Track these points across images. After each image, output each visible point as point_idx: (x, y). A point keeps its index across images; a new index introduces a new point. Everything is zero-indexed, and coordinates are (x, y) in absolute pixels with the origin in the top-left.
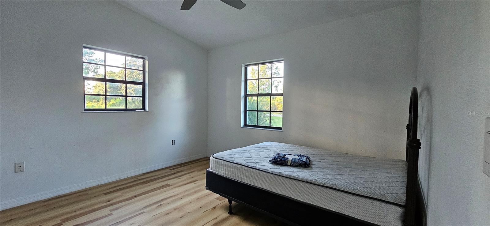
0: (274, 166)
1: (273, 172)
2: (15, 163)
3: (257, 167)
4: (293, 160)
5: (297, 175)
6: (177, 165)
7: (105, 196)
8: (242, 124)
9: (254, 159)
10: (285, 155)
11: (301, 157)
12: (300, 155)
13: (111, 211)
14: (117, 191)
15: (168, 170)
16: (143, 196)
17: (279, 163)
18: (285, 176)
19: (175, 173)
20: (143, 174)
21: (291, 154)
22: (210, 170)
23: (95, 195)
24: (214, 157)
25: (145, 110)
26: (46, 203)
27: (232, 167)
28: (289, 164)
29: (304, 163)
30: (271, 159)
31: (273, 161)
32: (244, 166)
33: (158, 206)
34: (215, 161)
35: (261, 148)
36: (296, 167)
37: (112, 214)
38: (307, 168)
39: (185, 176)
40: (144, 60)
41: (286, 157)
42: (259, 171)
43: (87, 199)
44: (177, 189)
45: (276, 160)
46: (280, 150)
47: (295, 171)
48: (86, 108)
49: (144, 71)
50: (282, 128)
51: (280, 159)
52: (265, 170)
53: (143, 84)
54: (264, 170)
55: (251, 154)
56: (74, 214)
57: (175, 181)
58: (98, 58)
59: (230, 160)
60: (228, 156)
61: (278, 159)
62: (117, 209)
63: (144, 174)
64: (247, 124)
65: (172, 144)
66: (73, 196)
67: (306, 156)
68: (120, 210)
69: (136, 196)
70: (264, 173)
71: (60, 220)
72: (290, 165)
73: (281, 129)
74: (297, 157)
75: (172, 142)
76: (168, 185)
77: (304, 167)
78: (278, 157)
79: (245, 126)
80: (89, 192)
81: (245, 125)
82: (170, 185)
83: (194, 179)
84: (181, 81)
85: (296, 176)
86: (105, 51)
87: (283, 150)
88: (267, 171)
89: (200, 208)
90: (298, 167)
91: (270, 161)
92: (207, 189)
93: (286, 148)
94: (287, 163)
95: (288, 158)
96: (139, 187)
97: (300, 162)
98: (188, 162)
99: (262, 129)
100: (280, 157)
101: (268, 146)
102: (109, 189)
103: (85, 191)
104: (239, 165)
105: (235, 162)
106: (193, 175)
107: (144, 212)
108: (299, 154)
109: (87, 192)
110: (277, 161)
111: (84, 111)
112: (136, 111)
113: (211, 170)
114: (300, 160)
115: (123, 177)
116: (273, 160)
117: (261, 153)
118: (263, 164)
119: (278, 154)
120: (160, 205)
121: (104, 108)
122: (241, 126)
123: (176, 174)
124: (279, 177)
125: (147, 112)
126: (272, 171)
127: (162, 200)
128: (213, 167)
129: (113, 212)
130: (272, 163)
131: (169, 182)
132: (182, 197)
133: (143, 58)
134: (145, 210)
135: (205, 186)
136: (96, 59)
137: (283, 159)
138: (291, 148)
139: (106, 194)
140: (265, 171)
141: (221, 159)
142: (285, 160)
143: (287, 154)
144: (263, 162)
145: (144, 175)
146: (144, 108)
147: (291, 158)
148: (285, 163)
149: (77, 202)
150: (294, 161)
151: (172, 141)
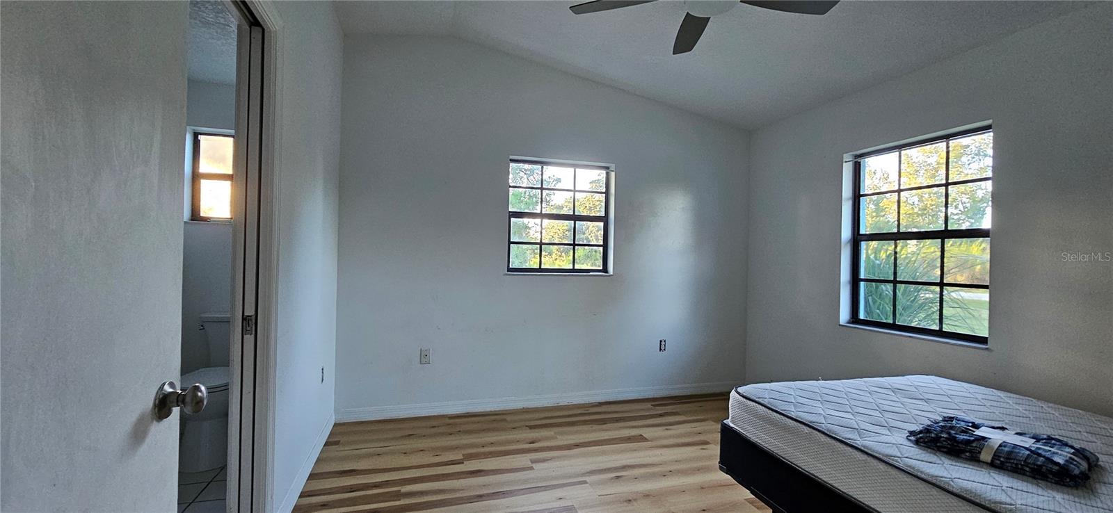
0: (921, 451)
1: (913, 468)
2: (421, 350)
3: (859, 442)
4: (1006, 449)
5: (1008, 500)
6: (667, 398)
7: (529, 431)
8: (844, 314)
9: (859, 418)
10: (976, 426)
11: (1045, 444)
12: (1045, 437)
13: (533, 461)
14: (549, 427)
15: (649, 405)
16: (590, 448)
17: (945, 447)
18: (955, 490)
19: (661, 415)
20: (599, 403)
21: (1003, 429)
22: (728, 422)
23: (516, 425)
24: (738, 393)
25: (607, 272)
26: (452, 421)
27: (784, 428)
28: (986, 456)
29: (1057, 468)
30: (916, 428)
31: (921, 438)
32: (819, 431)
33: (612, 478)
34: (741, 403)
35: (895, 390)
36: (1017, 472)
37: (532, 468)
38: (1066, 489)
39: (684, 425)
40: (608, 171)
41: (978, 432)
42: (864, 457)
43: (503, 429)
44: (658, 452)
45: (933, 435)
46: (964, 407)
47: (1005, 485)
48: (511, 267)
49: (607, 193)
50: (987, 338)
51: (949, 434)
52: (887, 456)
53: (605, 219)
54: (881, 456)
55: (853, 402)
56: (482, 450)
57: (659, 432)
58: (552, 176)
59: (781, 407)
60: (777, 396)
61: (941, 432)
62: (544, 460)
63: (601, 404)
64: (862, 316)
65: (661, 349)
66: (487, 418)
67: (1072, 447)
68: (546, 465)
69: (577, 446)
70: (882, 466)
71: (463, 455)
72: (989, 461)
73: (983, 340)
74: (1028, 442)
75: (661, 344)
76: (641, 438)
77: (1057, 483)
78: (942, 427)
79: (853, 323)
80: (509, 418)
81: (854, 318)
82: (645, 440)
83: (702, 438)
84: (683, 208)
85: (1006, 504)
86: (575, 166)
87: (982, 408)
88: (891, 462)
89: (704, 510)
90: (1025, 477)
91: (912, 433)
92: (721, 469)
93: (995, 404)
94: (980, 453)
95: (984, 438)
96: (585, 428)
97: (1036, 460)
98: (696, 395)
99: (910, 337)
100: (952, 428)
101: (921, 389)
102: (537, 420)
103: (503, 414)
104: (804, 427)
105: (793, 415)
106: (699, 427)
107: (585, 482)
108: (1045, 431)
109: (504, 417)
110: (938, 439)
111: (508, 271)
112: (591, 273)
113: (732, 425)
114: (1039, 455)
115: (563, 402)
116: (921, 432)
117: (886, 405)
118: (883, 438)
119: (951, 419)
120: (618, 477)
121: (538, 267)
122: (841, 323)
123: (664, 418)
124: (935, 491)
125: (609, 276)
126: (910, 466)
127: (624, 468)
128: (736, 417)
129: (534, 465)
130: (917, 442)
131: (647, 433)
132: (667, 472)
133: (607, 168)
134: (587, 479)
135: (719, 460)
136: (549, 177)
137: (962, 437)
138: (1017, 407)
139: (531, 427)
140: (884, 458)
141: (757, 400)
142: (968, 442)
143: (986, 423)
144: (888, 433)
145: (600, 406)
146: (605, 269)
147: (996, 438)
148: (970, 451)
149: (488, 430)
150: (1010, 453)
151: (661, 341)
